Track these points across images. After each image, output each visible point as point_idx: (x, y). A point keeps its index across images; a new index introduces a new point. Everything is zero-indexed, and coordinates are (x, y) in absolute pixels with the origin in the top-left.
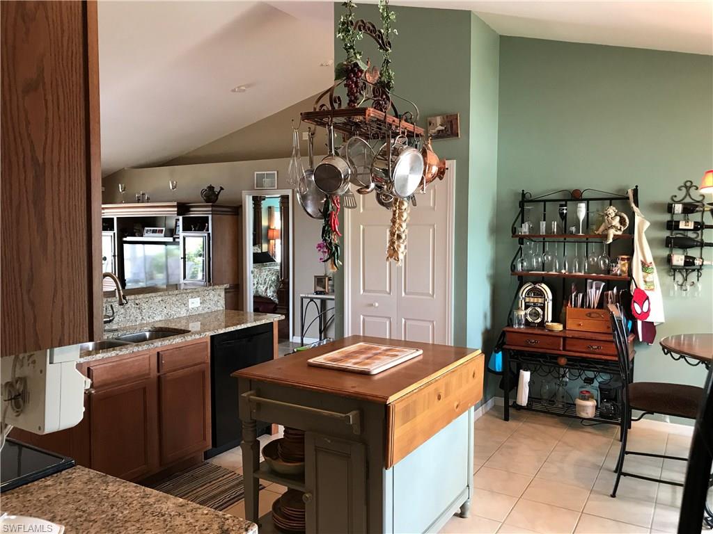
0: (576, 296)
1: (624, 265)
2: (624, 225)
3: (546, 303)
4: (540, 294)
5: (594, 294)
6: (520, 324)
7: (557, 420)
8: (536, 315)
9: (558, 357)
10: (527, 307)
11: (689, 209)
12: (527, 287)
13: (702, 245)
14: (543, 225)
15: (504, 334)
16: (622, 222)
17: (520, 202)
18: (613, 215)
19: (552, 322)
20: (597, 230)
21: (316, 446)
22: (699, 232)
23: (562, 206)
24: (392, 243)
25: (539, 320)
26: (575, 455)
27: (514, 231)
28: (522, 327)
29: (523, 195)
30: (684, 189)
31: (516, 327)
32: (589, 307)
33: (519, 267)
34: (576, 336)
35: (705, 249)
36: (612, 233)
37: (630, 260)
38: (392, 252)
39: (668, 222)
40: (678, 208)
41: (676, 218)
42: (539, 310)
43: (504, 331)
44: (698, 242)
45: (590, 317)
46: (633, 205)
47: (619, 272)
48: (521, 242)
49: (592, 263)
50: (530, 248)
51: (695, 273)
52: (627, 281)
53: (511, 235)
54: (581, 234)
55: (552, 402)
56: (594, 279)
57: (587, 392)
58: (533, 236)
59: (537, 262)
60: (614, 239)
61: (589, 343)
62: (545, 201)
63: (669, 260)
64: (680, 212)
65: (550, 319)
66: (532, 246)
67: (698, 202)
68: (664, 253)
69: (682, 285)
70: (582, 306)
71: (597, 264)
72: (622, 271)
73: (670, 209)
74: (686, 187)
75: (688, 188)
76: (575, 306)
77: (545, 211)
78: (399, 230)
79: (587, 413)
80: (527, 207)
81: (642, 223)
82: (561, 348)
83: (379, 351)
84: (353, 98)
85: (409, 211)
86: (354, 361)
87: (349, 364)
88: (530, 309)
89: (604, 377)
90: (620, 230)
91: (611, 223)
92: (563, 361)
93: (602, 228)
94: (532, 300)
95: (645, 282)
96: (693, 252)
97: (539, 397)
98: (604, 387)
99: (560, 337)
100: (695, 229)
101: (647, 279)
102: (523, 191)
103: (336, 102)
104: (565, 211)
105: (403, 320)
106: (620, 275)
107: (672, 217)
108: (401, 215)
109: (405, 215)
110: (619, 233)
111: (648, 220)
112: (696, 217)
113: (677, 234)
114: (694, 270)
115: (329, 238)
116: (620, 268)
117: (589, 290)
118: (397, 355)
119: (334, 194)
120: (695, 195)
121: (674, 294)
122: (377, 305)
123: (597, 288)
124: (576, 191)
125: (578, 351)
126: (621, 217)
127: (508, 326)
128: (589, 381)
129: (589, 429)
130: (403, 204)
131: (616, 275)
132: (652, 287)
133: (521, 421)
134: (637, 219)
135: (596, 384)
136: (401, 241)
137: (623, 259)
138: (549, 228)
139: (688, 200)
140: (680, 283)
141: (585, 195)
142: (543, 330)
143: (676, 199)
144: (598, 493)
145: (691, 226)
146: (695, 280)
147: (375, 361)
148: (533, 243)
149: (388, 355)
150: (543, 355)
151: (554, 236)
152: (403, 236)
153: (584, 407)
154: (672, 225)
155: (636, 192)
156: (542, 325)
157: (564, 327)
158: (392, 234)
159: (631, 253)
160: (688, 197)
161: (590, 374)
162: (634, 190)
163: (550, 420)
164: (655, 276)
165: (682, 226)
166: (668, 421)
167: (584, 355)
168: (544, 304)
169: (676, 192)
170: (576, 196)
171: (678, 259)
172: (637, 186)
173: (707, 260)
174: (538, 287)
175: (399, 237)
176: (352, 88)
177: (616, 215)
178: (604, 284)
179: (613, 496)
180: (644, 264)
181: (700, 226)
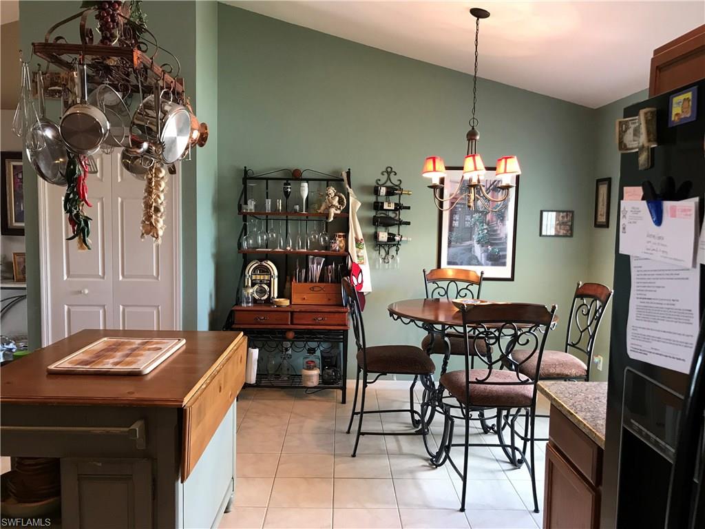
0: (300, 271)
1: (340, 241)
2: (343, 205)
3: (272, 279)
4: (266, 271)
5: (316, 269)
6: (248, 302)
7: (282, 393)
8: (262, 291)
9: (286, 332)
10: (253, 285)
11: (391, 192)
12: (253, 265)
13: (401, 223)
14: (269, 202)
15: (232, 313)
16: (341, 202)
17: (243, 179)
18: (333, 195)
19: (278, 298)
20: (319, 208)
21: (78, 475)
22: (397, 212)
23: (285, 184)
24: (149, 217)
25: (266, 297)
26: (311, 424)
27: (240, 208)
28: (250, 305)
29: (246, 171)
30: (386, 174)
31: (244, 305)
32: (312, 281)
33: (245, 245)
34: (303, 309)
35: (402, 227)
36: (333, 211)
37: (346, 237)
38: (149, 228)
39: (375, 203)
40: (383, 191)
41: (380, 200)
42: (266, 287)
43: (232, 311)
44: (397, 221)
45: (313, 291)
46: (348, 187)
47: (337, 248)
48: (245, 220)
49: (313, 240)
50: (254, 226)
51: (395, 248)
52: (343, 256)
53: (238, 212)
54: (304, 212)
55: (278, 376)
56: (315, 255)
57: (312, 362)
58: (259, 214)
59: (262, 239)
60: (334, 218)
61: (314, 316)
62: (267, 179)
63: (376, 236)
64: (384, 194)
65: (276, 295)
66: (256, 223)
67: (396, 186)
68: (371, 230)
69: (385, 259)
70: (306, 280)
71: (319, 240)
72: (340, 247)
73: (376, 191)
74: (387, 172)
75: (389, 173)
76: (299, 282)
77: (267, 189)
78: (156, 202)
79: (313, 382)
80: (251, 184)
81: (355, 204)
82: (289, 323)
83: (134, 346)
84: (109, 35)
85: (166, 180)
86: (111, 361)
87: (108, 365)
88: (256, 287)
89: (325, 346)
90: (340, 209)
91: (332, 203)
92: (291, 335)
93: (322, 208)
94: (258, 277)
95: (358, 256)
96: (393, 230)
97: (266, 373)
98: (325, 355)
99: (288, 311)
100: (396, 209)
101: (360, 254)
102: (245, 167)
103: (88, 36)
104: (289, 190)
105: (121, 307)
106: (339, 251)
107: (377, 199)
108: (158, 185)
109: (163, 184)
110: (339, 212)
111: (360, 201)
112: (395, 199)
113: (381, 214)
114: (394, 245)
115: (76, 209)
116: (338, 244)
117: (310, 265)
118: (160, 349)
119: (82, 153)
120: (395, 180)
121: (379, 266)
122: (86, 292)
123: (319, 264)
124: (297, 171)
125: (304, 324)
126: (340, 197)
127: (237, 304)
128: (312, 351)
129: (313, 397)
130: (161, 172)
131: (335, 250)
132: (363, 261)
133: (250, 399)
134: (351, 199)
135: (318, 353)
136: (159, 215)
137: (340, 237)
138: (274, 205)
139: (389, 184)
140: (383, 257)
141: (305, 175)
142: (269, 306)
143: (380, 183)
144: (341, 455)
145: (392, 207)
146: (394, 254)
147: (139, 358)
148: (257, 220)
149: (149, 349)
150: (272, 331)
151: (279, 214)
152: (162, 210)
153: (310, 377)
154: (378, 206)
155: (348, 174)
156: (269, 301)
157: (291, 302)
158: (148, 206)
159: (346, 231)
160: (389, 181)
161: (313, 345)
162: (347, 173)
163: (277, 394)
164: (364, 252)
165: (386, 206)
166: (395, 379)
167: (311, 327)
168: (270, 281)
169: (380, 177)
170: (296, 176)
171: (383, 236)
172: (349, 169)
173: (405, 237)
174: (265, 264)
175: (157, 210)
176: (107, 22)
177: (335, 195)
178: (324, 259)
179: (354, 456)
180: (357, 240)
181: (399, 207)
